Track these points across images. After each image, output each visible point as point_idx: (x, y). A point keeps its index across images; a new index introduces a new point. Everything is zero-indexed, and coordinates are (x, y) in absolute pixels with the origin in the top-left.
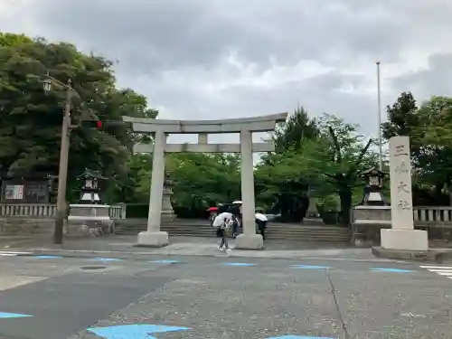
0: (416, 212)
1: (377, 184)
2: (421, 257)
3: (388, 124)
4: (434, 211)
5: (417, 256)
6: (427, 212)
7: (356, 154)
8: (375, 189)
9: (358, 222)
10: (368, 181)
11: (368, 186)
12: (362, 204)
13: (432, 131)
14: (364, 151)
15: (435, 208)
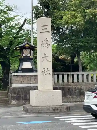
0: (56, 76)
1: (29, 55)
2: (56, 111)
3: (37, 7)
4: (68, 75)
5: (54, 110)
6: (63, 76)
7: (14, 31)
8: (27, 59)
9: (14, 86)
10: (22, 52)
11: (22, 57)
12: (17, 72)
13: (68, 14)
14: (21, 28)
15: (69, 73)
